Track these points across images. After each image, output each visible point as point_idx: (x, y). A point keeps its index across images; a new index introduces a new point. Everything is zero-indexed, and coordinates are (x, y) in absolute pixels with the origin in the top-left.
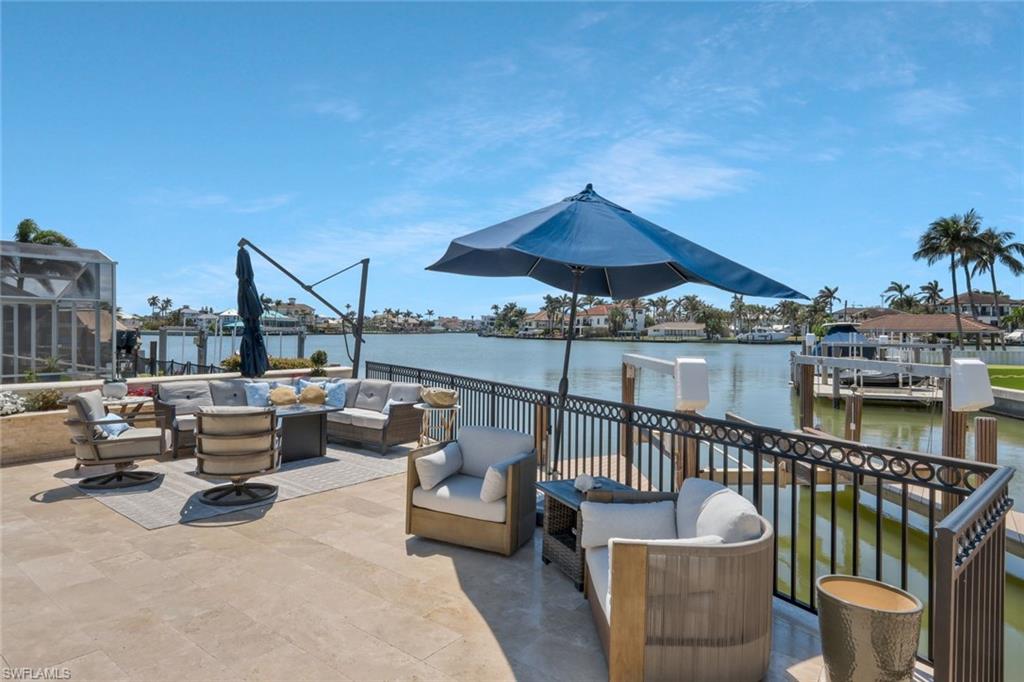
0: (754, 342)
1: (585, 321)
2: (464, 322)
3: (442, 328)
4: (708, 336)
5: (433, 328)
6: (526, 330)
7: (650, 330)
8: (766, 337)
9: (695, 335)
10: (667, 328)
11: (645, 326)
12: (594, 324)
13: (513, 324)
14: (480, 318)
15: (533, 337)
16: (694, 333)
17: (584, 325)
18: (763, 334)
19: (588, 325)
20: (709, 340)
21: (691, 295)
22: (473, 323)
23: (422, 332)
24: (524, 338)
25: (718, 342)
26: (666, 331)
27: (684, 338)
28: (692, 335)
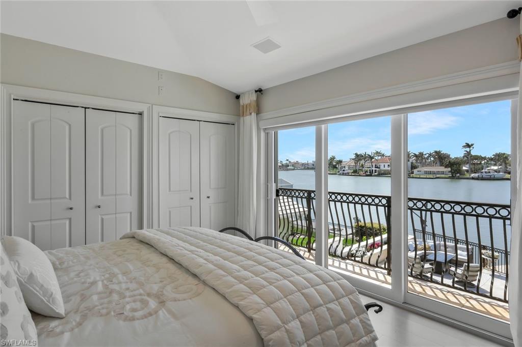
0: (483, 179)
1: (376, 165)
2: (303, 164)
3: (293, 168)
4: (453, 175)
5: (288, 168)
6: (344, 170)
7: (415, 171)
8: (491, 176)
9: (443, 174)
10: (426, 170)
11: (412, 169)
12: (382, 168)
13: (335, 167)
14: (311, 162)
15: (347, 174)
16: (443, 173)
17: (376, 168)
18: (489, 174)
19: (378, 168)
20: (452, 177)
21: (438, 150)
22: (308, 164)
23: (284, 170)
24: (343, 175)
25: (459, 178)
26: (425, 171)
27: (438, 176)
28: (441, 174)
